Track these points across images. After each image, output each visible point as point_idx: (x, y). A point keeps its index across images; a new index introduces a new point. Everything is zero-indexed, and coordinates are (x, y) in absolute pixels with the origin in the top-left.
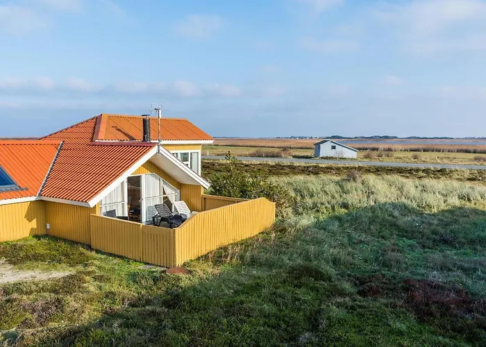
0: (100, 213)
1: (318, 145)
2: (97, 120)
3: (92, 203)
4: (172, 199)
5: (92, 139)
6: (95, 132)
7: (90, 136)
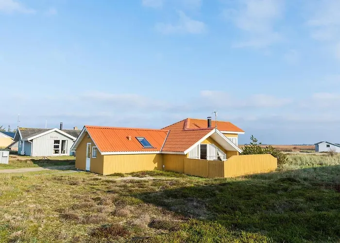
0: (189, 157)
1: (317, 145)
2: (185, 121)
3: (185, 153)
4: (222, 158)
5: (183, 128)
6: (184, 125)
7: (183, 127)
